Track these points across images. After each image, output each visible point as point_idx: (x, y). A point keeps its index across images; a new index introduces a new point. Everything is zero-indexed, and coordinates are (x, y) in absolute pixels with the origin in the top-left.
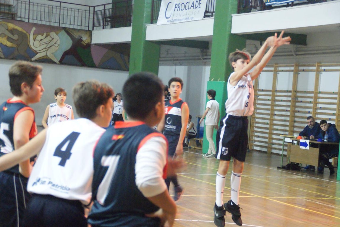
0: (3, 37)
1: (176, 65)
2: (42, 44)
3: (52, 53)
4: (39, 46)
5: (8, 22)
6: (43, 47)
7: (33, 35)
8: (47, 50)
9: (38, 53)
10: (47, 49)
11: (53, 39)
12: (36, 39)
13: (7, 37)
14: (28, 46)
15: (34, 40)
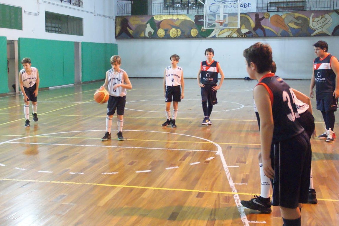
0: (291, 23)
3: (326, 29)
4: (316, 25)
5: (295, 13)
6: (319, 25)
7: (312, 18)
9: (316, 30)
10: (322, 27)
11: (327, 19)
13: (294, 22)
14: (309, 26)
15: (313, 22)
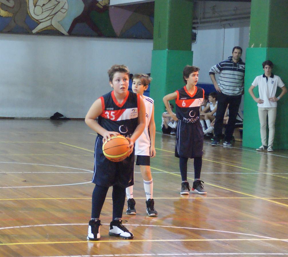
1: (224, 27)
2: (45, 10)
3: (59, 22)
4: (41, 13)
6: (46, 14)
8: (52, 18)
9: (40, 22)
10: (52, 16)
11: (59, 2)
12: (37, 5)
14: (28, 14)
15: (35, 6)
